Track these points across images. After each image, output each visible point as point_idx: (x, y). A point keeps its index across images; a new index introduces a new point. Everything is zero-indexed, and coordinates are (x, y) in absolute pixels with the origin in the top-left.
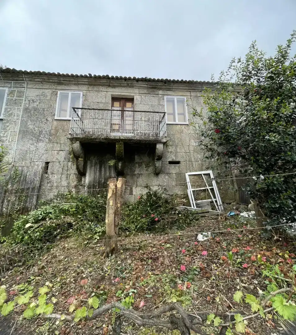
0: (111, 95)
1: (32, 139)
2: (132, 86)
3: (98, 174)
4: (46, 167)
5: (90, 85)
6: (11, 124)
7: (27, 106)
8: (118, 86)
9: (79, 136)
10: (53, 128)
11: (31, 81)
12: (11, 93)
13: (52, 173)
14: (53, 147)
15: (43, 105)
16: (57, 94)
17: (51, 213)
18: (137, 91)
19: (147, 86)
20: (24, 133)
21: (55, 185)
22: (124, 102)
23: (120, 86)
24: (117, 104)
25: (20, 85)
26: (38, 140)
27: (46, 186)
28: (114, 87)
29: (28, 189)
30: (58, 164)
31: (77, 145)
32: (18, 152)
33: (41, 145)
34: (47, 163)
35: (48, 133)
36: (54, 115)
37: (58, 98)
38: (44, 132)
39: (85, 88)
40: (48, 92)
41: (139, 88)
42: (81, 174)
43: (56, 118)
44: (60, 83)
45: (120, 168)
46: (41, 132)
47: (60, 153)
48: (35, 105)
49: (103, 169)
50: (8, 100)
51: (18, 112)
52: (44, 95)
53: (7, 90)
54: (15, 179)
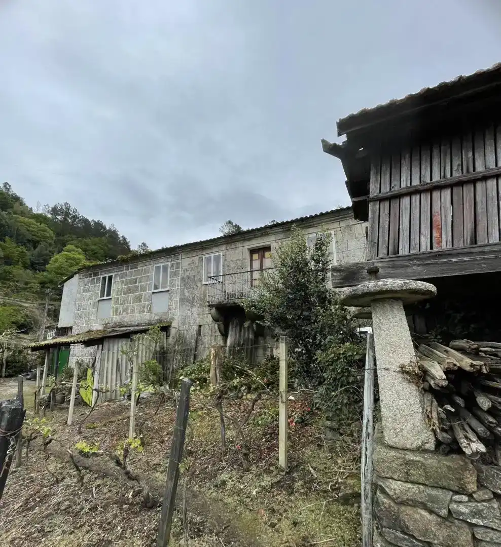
0: (248, 249)
1: (188, 306)
2: (268, 235)
3: (238, 336)
4: (199, 331)
5: (227, 243)
6: (174, 294)
7: (183, 275)
8: (253, 238)
9: (213, 303)
10: (202, 293)
11: (183, 252)
12: (172, 266)
13: (205, 336)
14: (203, 311)
15: (193, 273)
16: (202, 259)
17: (195, 370)
18: (272, 238)
19: (282, 230)
20: (183, 300)
21: (207, 346)
22: (262, 253)
23: (255, 237)
24: (256, 256)
25: (177, 258)
26: (192, 306)
27: (201, 348)
28: (249, 239)
29: (188, 349)
30: (207, 326)
31: (214, 310)
32: (180, 318)
33: (195, 310)
34: (200, 326)
35: (199, 298)
36: (202, 281)
37: (204, 263)
38: (196, 298)
39: (223, 248)
40: (196, 259)
41: (275, 234)
42: (225, 335)
43: (204, 283)
44: (203, 249)
45: (255, 329)
46: (193, 298)
47: (208, 316)
48: (188, 274)
49: (243, 330)
50: (170, 272)
51: (177, 281)
52: (193, 263)
53: (169, 264)
54: (179, 341)
